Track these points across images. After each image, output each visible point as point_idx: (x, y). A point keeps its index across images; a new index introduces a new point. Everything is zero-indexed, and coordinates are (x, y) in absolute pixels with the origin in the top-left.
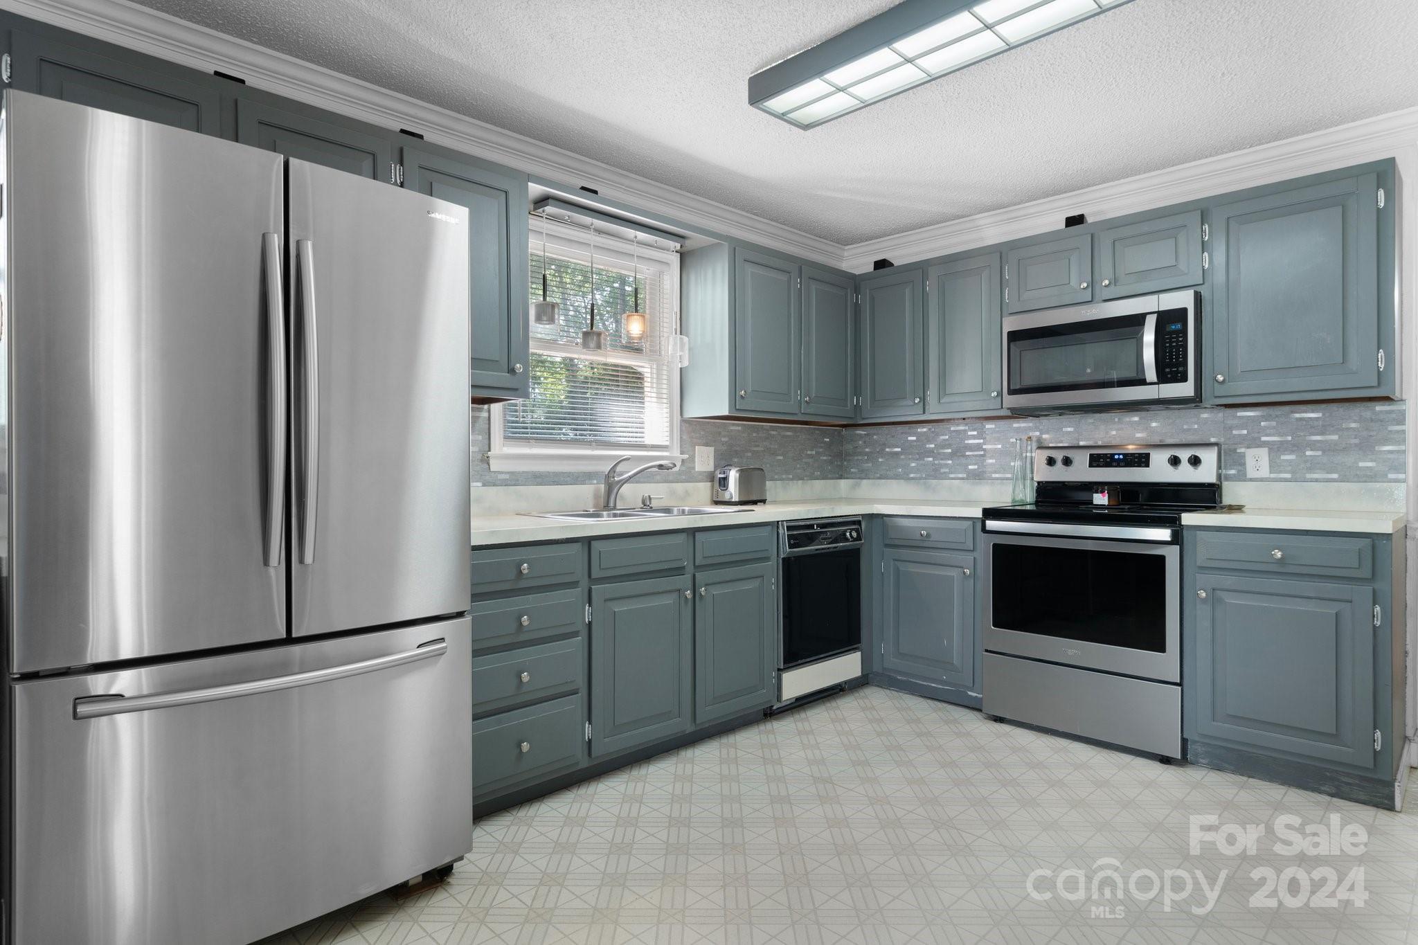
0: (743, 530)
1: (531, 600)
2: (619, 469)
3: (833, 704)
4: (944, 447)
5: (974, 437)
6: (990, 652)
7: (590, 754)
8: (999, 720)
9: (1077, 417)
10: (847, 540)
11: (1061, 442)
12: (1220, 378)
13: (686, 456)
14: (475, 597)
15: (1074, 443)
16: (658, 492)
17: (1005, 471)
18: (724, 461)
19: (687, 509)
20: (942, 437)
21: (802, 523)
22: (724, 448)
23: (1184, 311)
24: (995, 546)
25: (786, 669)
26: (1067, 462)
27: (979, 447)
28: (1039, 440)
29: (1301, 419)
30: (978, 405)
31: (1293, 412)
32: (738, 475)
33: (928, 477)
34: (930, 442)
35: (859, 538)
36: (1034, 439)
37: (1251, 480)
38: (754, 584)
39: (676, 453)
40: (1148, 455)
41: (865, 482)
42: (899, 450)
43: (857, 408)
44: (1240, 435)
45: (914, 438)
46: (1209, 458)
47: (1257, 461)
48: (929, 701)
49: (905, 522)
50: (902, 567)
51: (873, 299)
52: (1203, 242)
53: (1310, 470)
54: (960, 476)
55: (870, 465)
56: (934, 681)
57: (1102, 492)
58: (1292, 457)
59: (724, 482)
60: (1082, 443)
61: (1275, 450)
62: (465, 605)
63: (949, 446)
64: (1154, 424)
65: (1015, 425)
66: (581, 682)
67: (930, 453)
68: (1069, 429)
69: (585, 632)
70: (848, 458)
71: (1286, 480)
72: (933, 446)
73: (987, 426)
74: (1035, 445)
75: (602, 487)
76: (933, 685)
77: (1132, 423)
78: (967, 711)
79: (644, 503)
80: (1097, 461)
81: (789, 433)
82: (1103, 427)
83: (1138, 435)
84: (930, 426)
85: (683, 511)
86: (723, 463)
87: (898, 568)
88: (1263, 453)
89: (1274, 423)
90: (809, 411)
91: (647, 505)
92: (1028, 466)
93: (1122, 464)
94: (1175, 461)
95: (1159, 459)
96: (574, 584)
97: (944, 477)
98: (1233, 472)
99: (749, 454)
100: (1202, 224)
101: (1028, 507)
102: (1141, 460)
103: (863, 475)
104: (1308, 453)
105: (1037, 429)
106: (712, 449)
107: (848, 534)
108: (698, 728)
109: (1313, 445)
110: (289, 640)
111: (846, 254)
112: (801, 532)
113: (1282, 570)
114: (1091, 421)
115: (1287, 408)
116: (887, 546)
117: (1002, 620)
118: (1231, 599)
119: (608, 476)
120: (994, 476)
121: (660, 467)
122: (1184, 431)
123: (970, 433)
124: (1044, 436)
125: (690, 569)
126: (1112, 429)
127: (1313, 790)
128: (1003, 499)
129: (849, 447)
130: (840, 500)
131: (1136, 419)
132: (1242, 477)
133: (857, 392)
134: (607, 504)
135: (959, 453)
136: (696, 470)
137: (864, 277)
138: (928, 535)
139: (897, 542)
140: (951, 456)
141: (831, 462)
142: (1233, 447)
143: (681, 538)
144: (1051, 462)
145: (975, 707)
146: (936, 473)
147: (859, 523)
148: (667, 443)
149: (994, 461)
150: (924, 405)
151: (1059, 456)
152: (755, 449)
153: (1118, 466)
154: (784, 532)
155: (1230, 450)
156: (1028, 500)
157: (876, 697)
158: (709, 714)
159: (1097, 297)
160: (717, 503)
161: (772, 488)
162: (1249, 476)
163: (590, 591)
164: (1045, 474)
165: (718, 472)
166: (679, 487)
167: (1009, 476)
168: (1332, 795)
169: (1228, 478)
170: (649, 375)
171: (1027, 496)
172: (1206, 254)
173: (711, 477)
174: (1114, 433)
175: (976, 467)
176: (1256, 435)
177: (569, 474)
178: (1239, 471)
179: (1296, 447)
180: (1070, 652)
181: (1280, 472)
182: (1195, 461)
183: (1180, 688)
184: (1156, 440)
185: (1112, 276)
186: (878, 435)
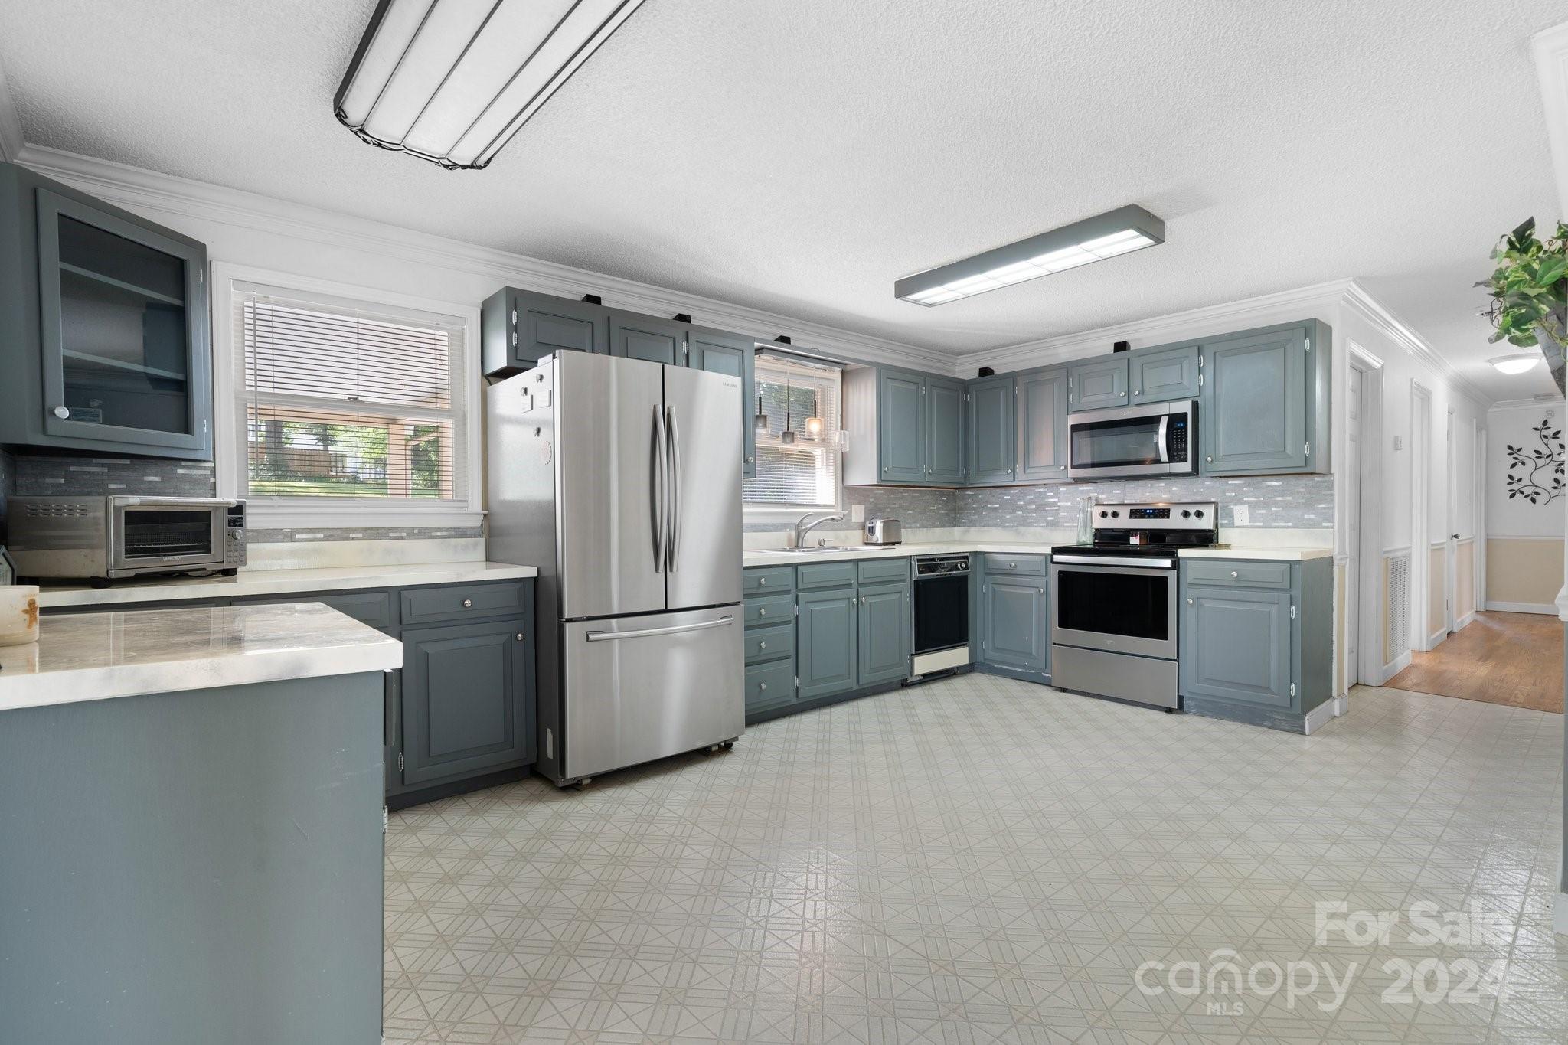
0: (889, 561)
1: (765, 600)
2: (804, 521)
3: (949, 681)
4: (1030, 504)
5: (1052, 497)
6: (1057, 644)
7: (797, 697)
8: (1064, 690)
9: (1123, 483)
10: (958, 569)
11: (1112, 501)
12: (1209, 459)
13: (846, 512)
14: (746, 596)
15: (1121, 502)
16: (828, 536)
17: (1073, 521)
18: (871, 515)
19: (849, 548)
20: (1029, 497)
21: (928, 557)
22: (871, 506)
23: (1186, 414)
24: (1060, 572)
25: (917, 654)
26: (1115, 515)
27: (1055, 504)
28: (1097, 499)
29: (1269, 486)
30: (1052, 475)
31: (1263, 481)
32: (882, 525)
33: (1019, 525)
34: (1020, 500)
35: (967, 568)
36: (1094, 498)
37: (1238, 527)
38: (896, 596)
39: (839, 510)
40: (1169, 510)
41: (972, 529)
42: (998, 506)
43: (966, 476)
44: (1230, 496)
45: (1009, 497)
46: (1209, 512)
47: (1241, 514)
48: (1017, 681)
49: (999, 557)
50: (997, 588)
51: (977, 398)
52: (1199, 367)
53: (1274, 520)
54: (1042, 525)
55: (977, 517)
56: (1019, 666)
57: (1136, 536)
58: (1263, 511)
59: (872, 530)
60: (1126, 502)
61: (1253, 506)
62: (741, 599)
63: (1034, 503)
64: (1174, 489)
65: (1080, 488)
66: (792, 652)
67: (1020, 508)
68: (1118, 492)
69: (794, 621)
70: (960, 512)
71: (1259, 527)
72: (1022, 503)
73: (1061, 489)
74: (1094, 503)
75: (794, 533)
76: (1020, 670)
77: (1159, 487)
78: (1042, 686)
79: (820, 544)
80: (1135, 514)
81: (917, 495)
82: (1140, 490)
83: (1165, 496)
84: (1020, 489)
85: (846, 549)
86: (872, 516)
87: (994, 590)
88: (1245, 509)
89: (1252, 489)
90: (931, 480)
91: (821, 545)
92: (1089, 518)
93: (1152, 516)
94: (1186, 514)
95: (1176, 513)
96: (788, 592)
97: (1030, 525)
98: (1226, 521)
99: (889, 510)
100: (1199, 356)
101: (1089, 546)
102: (1164, 514)
103: (971, 524)
104: (1274, 509)
105: (1096, 491)
106: (863, 507)
107: (959, 565)
108: (861, 687)
109: (1276, 504)
110: (666, 611)
111: (958, 361)
112: (928, 564)
113: (1238, 585)
114: (1133, 486)
115: (1259, 478)
116: (987, 574)
117: (1064, 622)
118: (1209, 604)
119: (797, 526)
120: (1066, 524)
121: (833, 519)
122: (1195, 493)
123: (1049, 494)
124: (1100, 496)
125: (855, 585)
126: (1146, 492)
127: (1258, 725)
128: (1071, 541)
129: (961, 503)
130: (955, 542)
131: (1163, 485)
132: (1231, 525)
133: (966, 464)
134: (797, 544)
135: (1041, 508)
136: (853, 521)
137: (971, 382)
138: (1015, 566)
139: (994, 571)
140: (1035, 510)
141: (947, 515)
142: (1225, 504)
143: (850, 566)
144: (1104, 514)
145: (1047, 683)
146: (1024, 523)
147: (967, 557)
148: (834, 503)
149: (1065, 514)
150: (1014, 475)
151: (1109, 510)
152: (894, 506)
153: (1149, 517)
154: (915, 564)
155: (1224, 507)
156: (1089, 542)
157: (979, 679)
158: (868, 678)
159: (1132, 403)
160: (867, 544)
161: (905, 534)
162: (1236, 525)
163: (797, 596)
164: (1099, 523)
165: (868, 523)
166: (842, 533)
167: (1075, 524)
168: (1269, 728)
169: (1223, 526)
170: (820, 457)
171: (1087, 539)
172: (1201, 375)
173: (863, 527)
174: (1148, 494)
175: (1053, 518)
176: (1240, 497)
177: (772, 525)
178: (1230, 521)
179: (1266, 505)
180: (1109, 642)
181: (1256, 522)
182: (1199, 514)
183: (1177, 663)
184: (1176, 499)
185: (1141, 389)
186: (982, 496)
